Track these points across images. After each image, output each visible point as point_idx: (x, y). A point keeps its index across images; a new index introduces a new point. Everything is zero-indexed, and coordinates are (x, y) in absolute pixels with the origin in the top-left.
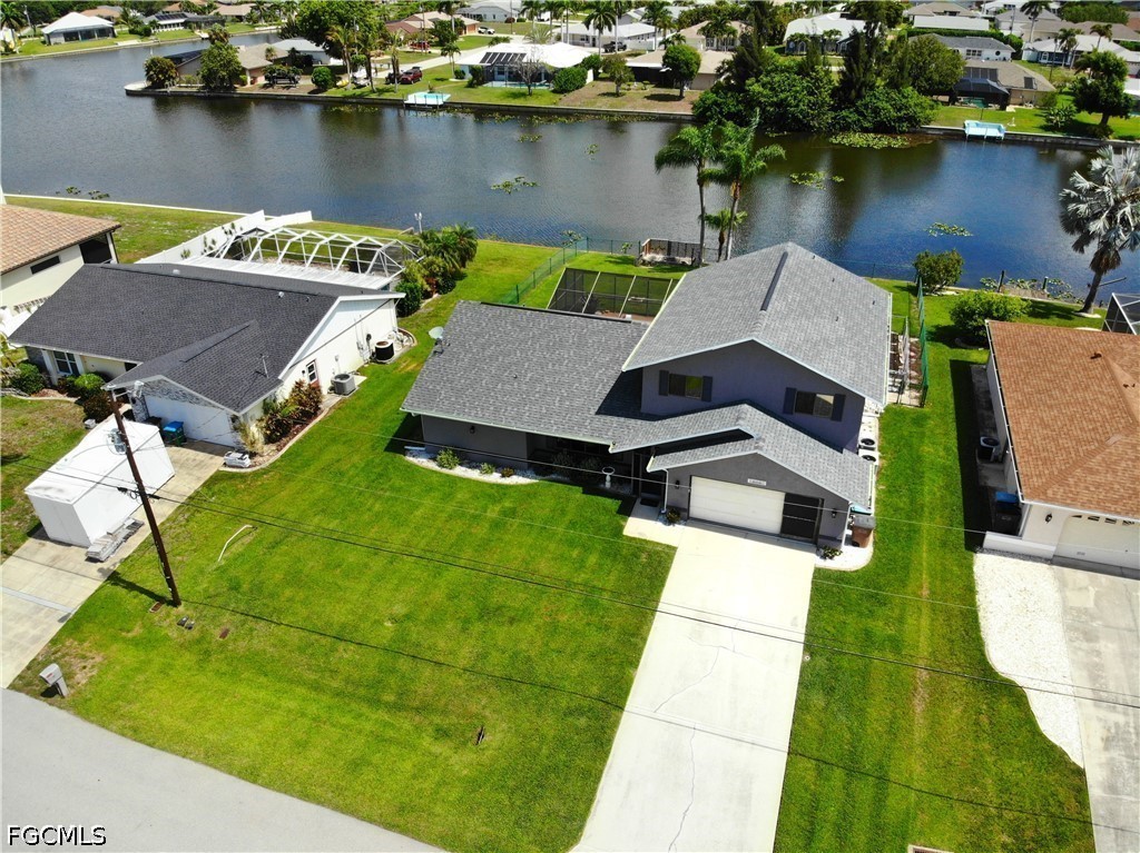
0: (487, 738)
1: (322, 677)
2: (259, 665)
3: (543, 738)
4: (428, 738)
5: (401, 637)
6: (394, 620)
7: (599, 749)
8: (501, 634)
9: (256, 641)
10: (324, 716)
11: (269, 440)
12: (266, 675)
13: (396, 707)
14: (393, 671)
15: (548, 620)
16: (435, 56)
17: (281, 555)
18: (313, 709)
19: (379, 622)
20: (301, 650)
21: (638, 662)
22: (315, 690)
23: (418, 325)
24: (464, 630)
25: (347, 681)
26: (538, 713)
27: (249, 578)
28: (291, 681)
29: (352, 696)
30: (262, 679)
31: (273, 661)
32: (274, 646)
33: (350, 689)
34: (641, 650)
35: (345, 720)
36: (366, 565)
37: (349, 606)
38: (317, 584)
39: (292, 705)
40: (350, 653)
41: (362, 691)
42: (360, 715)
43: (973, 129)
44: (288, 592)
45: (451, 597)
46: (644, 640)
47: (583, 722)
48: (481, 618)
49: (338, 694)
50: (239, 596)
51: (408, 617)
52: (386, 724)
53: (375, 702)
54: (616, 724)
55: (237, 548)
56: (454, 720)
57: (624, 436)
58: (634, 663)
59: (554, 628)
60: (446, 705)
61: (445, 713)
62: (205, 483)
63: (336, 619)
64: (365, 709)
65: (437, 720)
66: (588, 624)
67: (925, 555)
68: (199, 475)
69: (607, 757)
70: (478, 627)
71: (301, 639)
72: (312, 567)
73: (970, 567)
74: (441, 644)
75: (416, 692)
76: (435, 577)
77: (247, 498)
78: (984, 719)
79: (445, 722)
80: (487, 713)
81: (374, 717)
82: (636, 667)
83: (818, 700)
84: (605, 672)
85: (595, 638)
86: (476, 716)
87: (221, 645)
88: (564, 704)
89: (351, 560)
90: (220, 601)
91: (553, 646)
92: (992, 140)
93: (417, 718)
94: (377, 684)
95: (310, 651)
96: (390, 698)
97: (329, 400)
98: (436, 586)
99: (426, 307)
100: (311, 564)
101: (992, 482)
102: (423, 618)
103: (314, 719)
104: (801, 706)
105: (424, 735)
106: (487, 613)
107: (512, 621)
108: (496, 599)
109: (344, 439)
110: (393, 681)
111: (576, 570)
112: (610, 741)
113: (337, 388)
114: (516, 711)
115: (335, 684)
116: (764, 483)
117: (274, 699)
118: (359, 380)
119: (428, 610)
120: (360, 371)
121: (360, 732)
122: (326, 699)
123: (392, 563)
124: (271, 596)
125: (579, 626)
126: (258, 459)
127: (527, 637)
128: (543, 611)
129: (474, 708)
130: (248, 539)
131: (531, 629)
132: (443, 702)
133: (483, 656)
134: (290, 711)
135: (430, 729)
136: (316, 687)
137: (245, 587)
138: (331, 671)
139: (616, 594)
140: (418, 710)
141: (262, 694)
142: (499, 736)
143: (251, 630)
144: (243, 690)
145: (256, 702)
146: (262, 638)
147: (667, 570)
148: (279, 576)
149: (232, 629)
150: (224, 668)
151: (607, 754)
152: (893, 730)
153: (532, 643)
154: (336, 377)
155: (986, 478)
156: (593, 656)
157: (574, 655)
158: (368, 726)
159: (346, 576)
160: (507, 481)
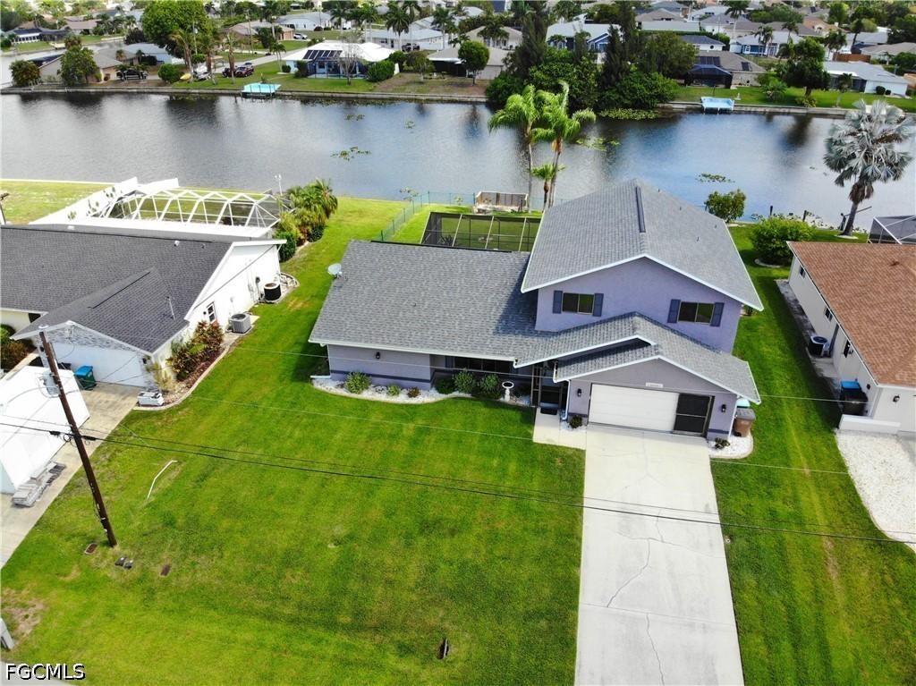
0: (453, 650)
1: (274, 605)
2: (207, 599)
3: (509, 645)
4: (392, 657)
5: (347, 561)
6: (338, 542)
7: (565, 649)
8: (446, 546)
9: (199, 575)
10: (282, 645)
11: (180, 378)
12: (215, 609)
13: (356, 628)
14: (344, 592)
15: (487, 528)
16: (261, 56)
17: (212, 487)
18: (270, 639)
19: (322, 545)
20: (249, 580)
21: (580, 560)
22: (269, 619)
23: (297, 269)
24: (408, 545)
25: (300, 607)
26: (499, 620)
27: (182, 513)
28: (242, 613)
29: (307, 621)
30: (212, 613)
31: (221, 593)
32: (220, 578)
33: (304, 615)
34: (579, 549)
35: (304, 648)
36: (298, 490)
37: (290, 532)
38: (254, 512)
39: (248, 636)
40: (298, 578)
41: (317, 616)
42: (320, 640)
43: (708, 103)
44: (225, 524)
45: (389, 514)
46: (580, 539)
47: (543, 623)
48: (422, 532)
49: (293, 621)
50: (176, 531)
51: (351, 537)
52: (348, 647)
53: (331, 625)
54: (574, 625)
55: (165, 484)
56: (414, 635)
57: (524, 353)
58: (577, 563)
59: (493, 538)
60: (404, 620)
61: (403, 629)
62: (121, 422)
63: (279, 546)
64: (321, 633)
65: (397, 636)
66: (525, 529)
67: (795, 439)
68: (114, 415)
69: (575, 656)
70: (421, 541)
71: (246, 569)
72: (246, 496)
73: (835, 446)
74: (389, 561)
75: (371, 611)
76: (369, 496)
77: (166, 434)
78: (888, 578)
79: (406, 639)
80: (447, 625)
81: (334, 640)
82: (579, 566)
83: (749, 579)
84: (553, 574)
85: (535, 543)
86: (432, 629)
87: (164, 582)
88: (521, 608)
89: (283, 486)
90: (156, 537)
91: (497, 553)
92: (724, 112)
93: (377, 637)
94: (331, 607)
95: (256, 580)
96: (345, 619)
97: (229, 339)
98: (371, 505)
99: (300, 253)
100: (244, 493)
101: (827, 373)
102: (365, 536)
103: (274, 650)
104: (736, 588)
105: (388, 653)
106: (427, 527)
107: (453, 533)
108: (432, 513)
109: (250, 373)
110: (346, 602)
111: (500, 478)
112: (574, 640)
113: (235, 327)
114: (476, 620)
115: (287, 611)
116: (661, 386)
117: (228, 633)
118: (254, 318)
119: (369, 529)
120: (252, 311)
121: (323, 658)
122: (281, 627)
123: (323, 486)
124: (210, 528)
125: (518, 531)
126: (172, 397)
127: (470, 547)
128: (480, 520)
129: (432, 621)
130: (174, 474)
131: (472, 539)
132: (400, 617)
133: (432, 569)
134: (247, 643)
135: (393, 648)
136: (270, 616)
137: (180, 521)
138: (282, 598)
139: (543, 497)
140: (376, 629)
141: (215, 629)
142: (465, 647)
143: (193, 564)
144: (194, 626)
145: (210, 637)
146: (205, 572)
147: (582, 472)
148: (213, 508)
149: (174, 565)
150: (171, 605)
151: (574, 652)
152: (818, 599)
153: (477, 551)
154: (234, 317)
155: (821, 370)
156: (537, 560)
157: (520, 560)
158: (330, 651)
159: (281, 501)
160: (414, 401)
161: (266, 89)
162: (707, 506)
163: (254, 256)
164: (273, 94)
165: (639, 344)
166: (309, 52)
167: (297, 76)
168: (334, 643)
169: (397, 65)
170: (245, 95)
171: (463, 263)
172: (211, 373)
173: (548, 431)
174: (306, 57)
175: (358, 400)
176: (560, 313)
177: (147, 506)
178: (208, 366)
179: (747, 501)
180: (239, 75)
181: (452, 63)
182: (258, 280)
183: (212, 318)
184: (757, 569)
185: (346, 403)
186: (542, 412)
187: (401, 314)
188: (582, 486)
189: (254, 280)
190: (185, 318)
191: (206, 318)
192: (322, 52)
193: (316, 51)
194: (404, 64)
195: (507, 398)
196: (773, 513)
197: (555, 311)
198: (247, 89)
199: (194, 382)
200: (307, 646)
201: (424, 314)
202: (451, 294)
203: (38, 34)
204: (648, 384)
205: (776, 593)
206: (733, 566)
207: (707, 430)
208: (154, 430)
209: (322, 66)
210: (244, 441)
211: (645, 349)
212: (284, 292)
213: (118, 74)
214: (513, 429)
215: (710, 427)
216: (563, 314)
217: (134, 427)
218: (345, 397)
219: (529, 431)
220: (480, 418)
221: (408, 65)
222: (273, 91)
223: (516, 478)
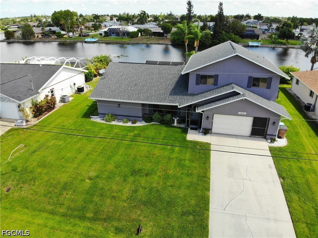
0: (143, 231)
1: (56, 208)
2: (25, 204)
3: (173, 228)
4: (112, 234)
5: (94, 187)
6: (90, 179)
7: (203, 230)
8: (143, 181)
9: (23, 192)
10: (56, 226)
11: (35, 117)
12: (28, 208)
13: (94, 220)
14: (91, 202)
15: (164, 173)
16: (93, 32)
17: (36, 155)
18: (51, 223)
19: (83, 180)
20: (45, 196)
21: (209, 188)
22: (52, 214)
23: (92, 84)
24: (125, 180)
25: (68, 208)
26: (168, 215)
27: (21, 165)
28: (40, 211)
29: (71, 216)
30: (26, 210)
31: (31, 201)
32: (32, 194)
33: (70, 212)
34: (209, 183)
35: (67, 228)
36: (76, 157)
37: (68, 174)
38: (53, 166)
39: (40, 222)
40: (69, 195)
41: (76, 213)
42: (76, 225)
43: (251, 44)
44: (39, 170)
45: (116, 167)
46: (209, 179)
47: (191, 217)
48: (132, 174)
49: (64, 215)
50: (16, 173)
51: (97, 177)
52: (89, 228)
53: (82, 218)
54: (207, 218)
55: (17, 154)
56: (124, 223)
58: (208, 189)
59: (167, 177)
60: (120, 216)
61: (119, 220)
63: (62, 180)
64: (78, 222)
65: (115, 224)
66: (183, 174)
68: (4, 129)
69: (208, 234)
70: (131, 179)
71: (45, 190)
72: (51, 159)
74: (114, 187)
75: (103, 211)
76: (108, 160)
77: (23, 136)
79: (120, 225)
80: (141, 218)
81: (83, 225)
82: (209, 191)
84: (196, 193)
85: (187, 180)
86: (134, 220)
87: (6, 195)
88: (179, 210)
89: (69, 155)
90: (7, 175)
91: (168, 184)
92: (257, 47)
93: (105, 224)
94: (84, 209)
95: (49, 195)
96: (90, 215)
97: (59, 105)
98: (109, 163)
99: (95, 80)
100: (50, 158)
102: (104, 176)
103: (51, 228)
104: (289, 201)
105: (109, 232)
106: (134, 173)
107: (147, 175)
108: (137, 167)
110: (91, 207)
111: (171, 153)
112: (207, 226)
113: (63, 100)
114: (156, 215)
115: (62, 210)
116: (245, 113)
117: (31, 219)
118: (71, 99)
119: (106, 174)
120: (72, 96)
121: (76, 233)
122: (57, 218)
123: (88, 156)
124: (31, 172)
125: (179, 174)
126: (28, 123)
127: (155, 181)
128: (160, 169)
129: (134, 216)
130: (22, 151)
131: (156, 178)
132: (118, 214)
133: (136, 191)
134: (39, 225)
135: (113, 229)
136: (53, 213)
137: (19, 169)
138: (60, 204)
139: (192, 161)
140: (105, 220)
141: (25, 217)
142: (150, 229)
143: (21, 188)
144: (15, 215)
145: (22, 221)
146: (25, 192)
147: (209, 151)
148: (35, 164)
149: (12, 188)
150: (8, 206)
151: (208, 232)
153: (158, 183)
154: (62, 96)
156: (188, 187)
157: (180, 187)
158: (80, 230)
159: (67, 161)
160: (134, 125)
161: (93, 40)
162: (270, 165)
163: (73, 74)
164: (96, 42)
165: (236, 94)
166: (109, 29)
167: (104, 36)
168: (82, 227)
169: (140, 33)
170: (86, 42)
171: (157, 69)
172: (49, 115)
173: (193, 136)
174: (108, 30)
175: (109, 124)
176: (199, 85)
177: (7, 163)
178: (48, 113)
179: (289, 163)
180: (84, 36)
181: (159, 32)
182: (75, 84)
183: (53, 95)
184: (298, 192)
185: (104, 126)
186: (191, 129)
187: (129, 88)
188: (210, 157)
189: (73, 84)
190: (39, 91)
191: (50, 94)
192: (113, 29)
193: (111, 28)
194: (143, 33)
195: (175, 124)
196: (301, 168)
197: (197, 84)
198: (86, 40)
199: (41, 118)
200: (68, 228)
201: (139, 88)
202: (152, 81)
203: (17, 27)
204: (239, 113)
205: (308, 203)
206: (286, 191)
207: (266, 134)
208: (19, 134)
209: (113, 33)
210: (56, 138)
211: (238, 96)
212: (85, 90)
213: (41, 35)
214: (177, 135)
215: (268, 133)
216: (200, 85)
217: (10, 133)
218: (104, 123)
219: (185, 136)
220: (163, 131)
221: (144, 33)
222: (95, 41)
223: (179, 153)
